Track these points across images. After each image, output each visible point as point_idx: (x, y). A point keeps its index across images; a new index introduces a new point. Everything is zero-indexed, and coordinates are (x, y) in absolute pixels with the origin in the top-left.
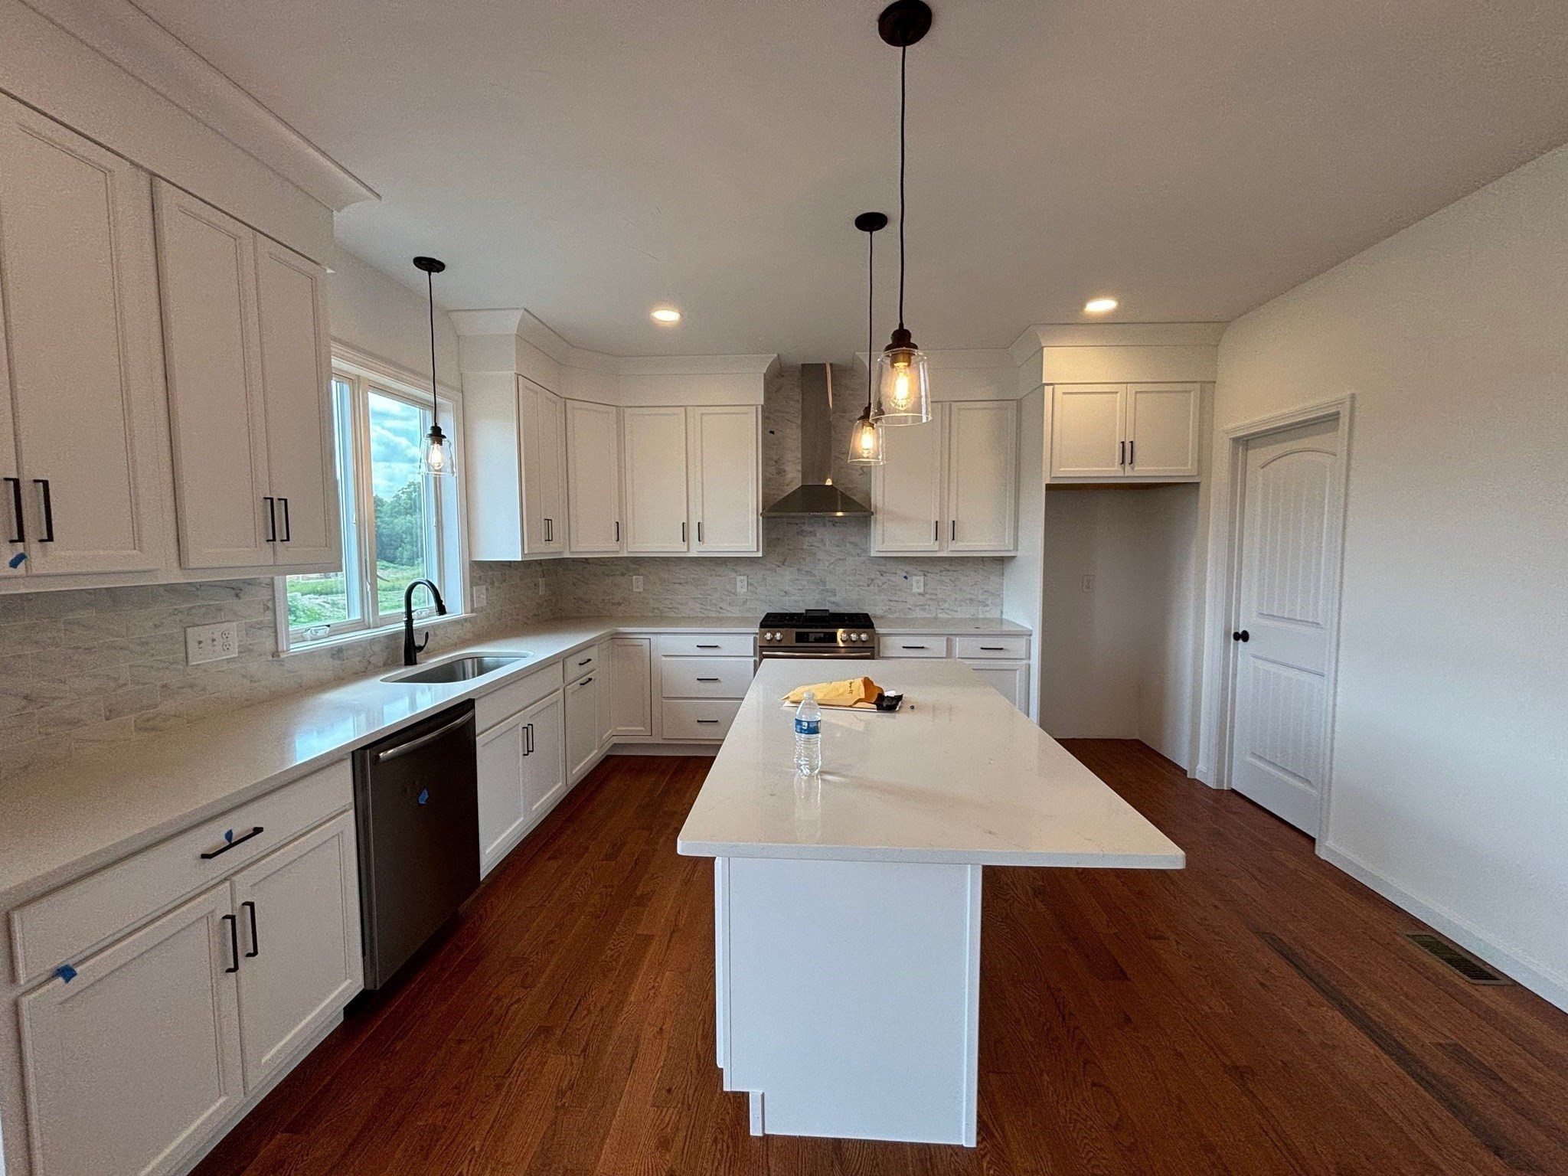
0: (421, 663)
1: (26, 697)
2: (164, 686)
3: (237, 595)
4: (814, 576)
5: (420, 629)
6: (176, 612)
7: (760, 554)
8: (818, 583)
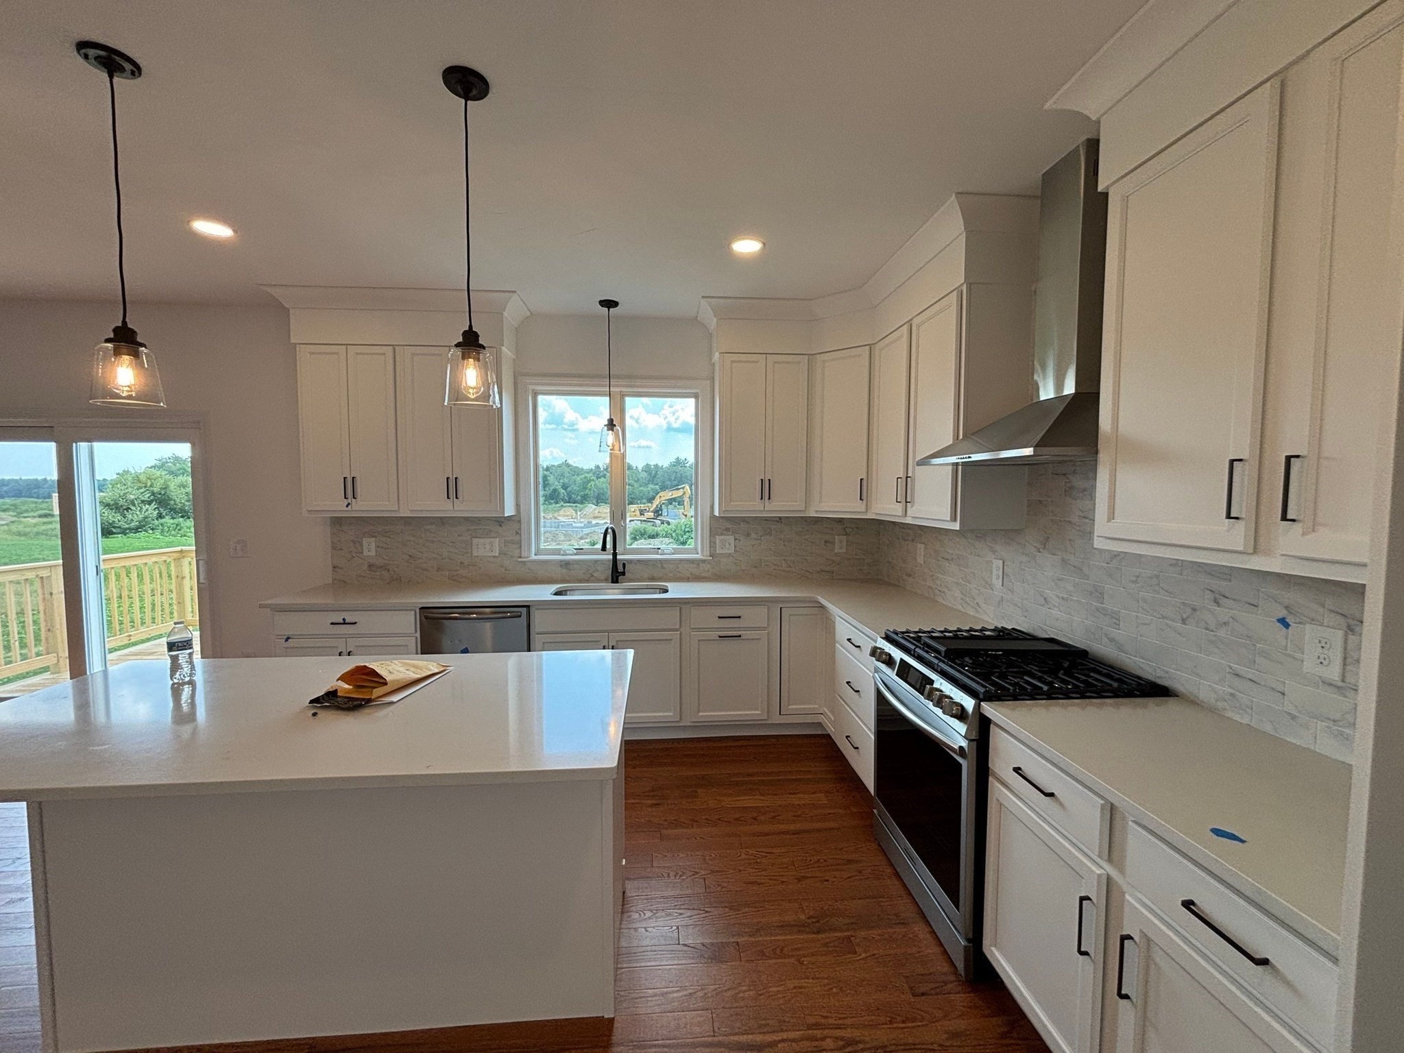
0: (621, 583)
1: (410, 556)
2: (461, 563)
3: (500, 525)
4: (1086, 577)
5: (621, 560)
6: (468, 530)
7: (956, 526)
8: (1091, 593)
